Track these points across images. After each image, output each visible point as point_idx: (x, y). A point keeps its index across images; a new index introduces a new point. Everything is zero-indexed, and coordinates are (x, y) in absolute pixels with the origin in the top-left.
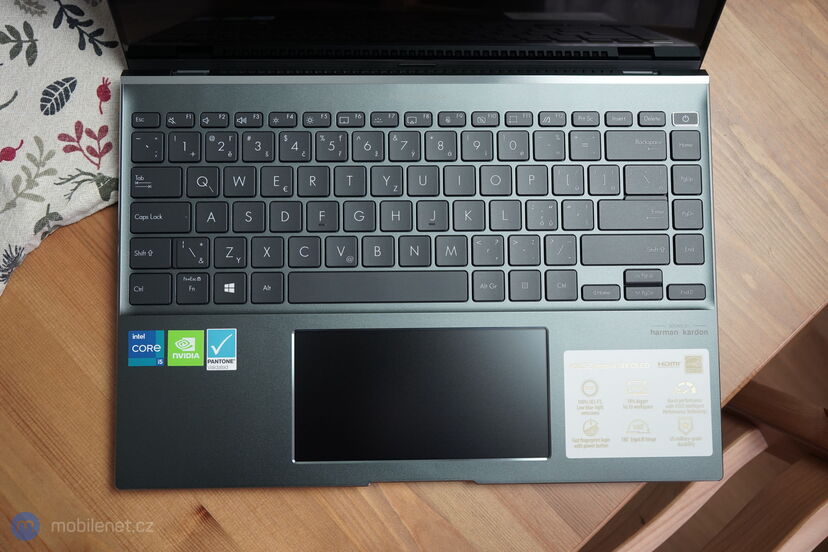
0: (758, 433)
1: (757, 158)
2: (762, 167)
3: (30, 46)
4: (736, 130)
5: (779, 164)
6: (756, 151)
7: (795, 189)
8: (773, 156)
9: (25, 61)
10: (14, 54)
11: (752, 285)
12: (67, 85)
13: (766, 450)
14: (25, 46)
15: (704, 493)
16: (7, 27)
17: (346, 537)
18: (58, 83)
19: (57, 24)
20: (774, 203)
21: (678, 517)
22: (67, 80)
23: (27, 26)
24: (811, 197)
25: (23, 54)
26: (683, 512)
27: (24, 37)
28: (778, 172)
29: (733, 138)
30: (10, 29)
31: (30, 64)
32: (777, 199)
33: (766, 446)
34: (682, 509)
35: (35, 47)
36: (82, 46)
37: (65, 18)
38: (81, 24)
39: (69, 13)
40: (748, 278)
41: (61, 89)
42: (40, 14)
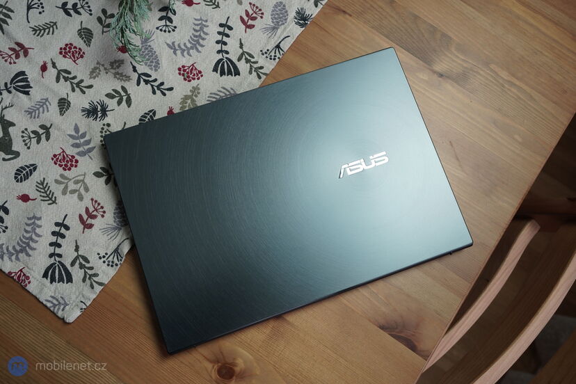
0: (534, 221)
1: (505, 78)
2: (509, 81)
3: (127, 98)
4: (492, 66)
5: (517, 78)
6: (504, 74)
7: (528, 89)
8: (513, 75)
9: (126, 106)
10: (119, 103)
11: (520, 140)
12: (151, 114)
13: (539, 231)
14: (125, 98)
15: (515, 259)
16: (113, 90)
17: (353, 310)
18: (146, 113)
19: (138, 84)
20: (520, 98)
21: (505, 274)
22: (150, 111)
23: (123, 88)
24: (536, 91)
25: (124, 103)
26: (507, 271)
27: (123, 94)
28: (518, 83)
29: (492, 70)
30: (115, 91)
31: (129, 107)
32: (521, 96)
33: (539, 227)
34: (506, 269)
35: (130, 97)
36: (154, 93)
37: (142, 80)
38: (151, 81)
39: (144, 77)
40: (517, 137)
41: (149, 117)
42: (129, 81)
